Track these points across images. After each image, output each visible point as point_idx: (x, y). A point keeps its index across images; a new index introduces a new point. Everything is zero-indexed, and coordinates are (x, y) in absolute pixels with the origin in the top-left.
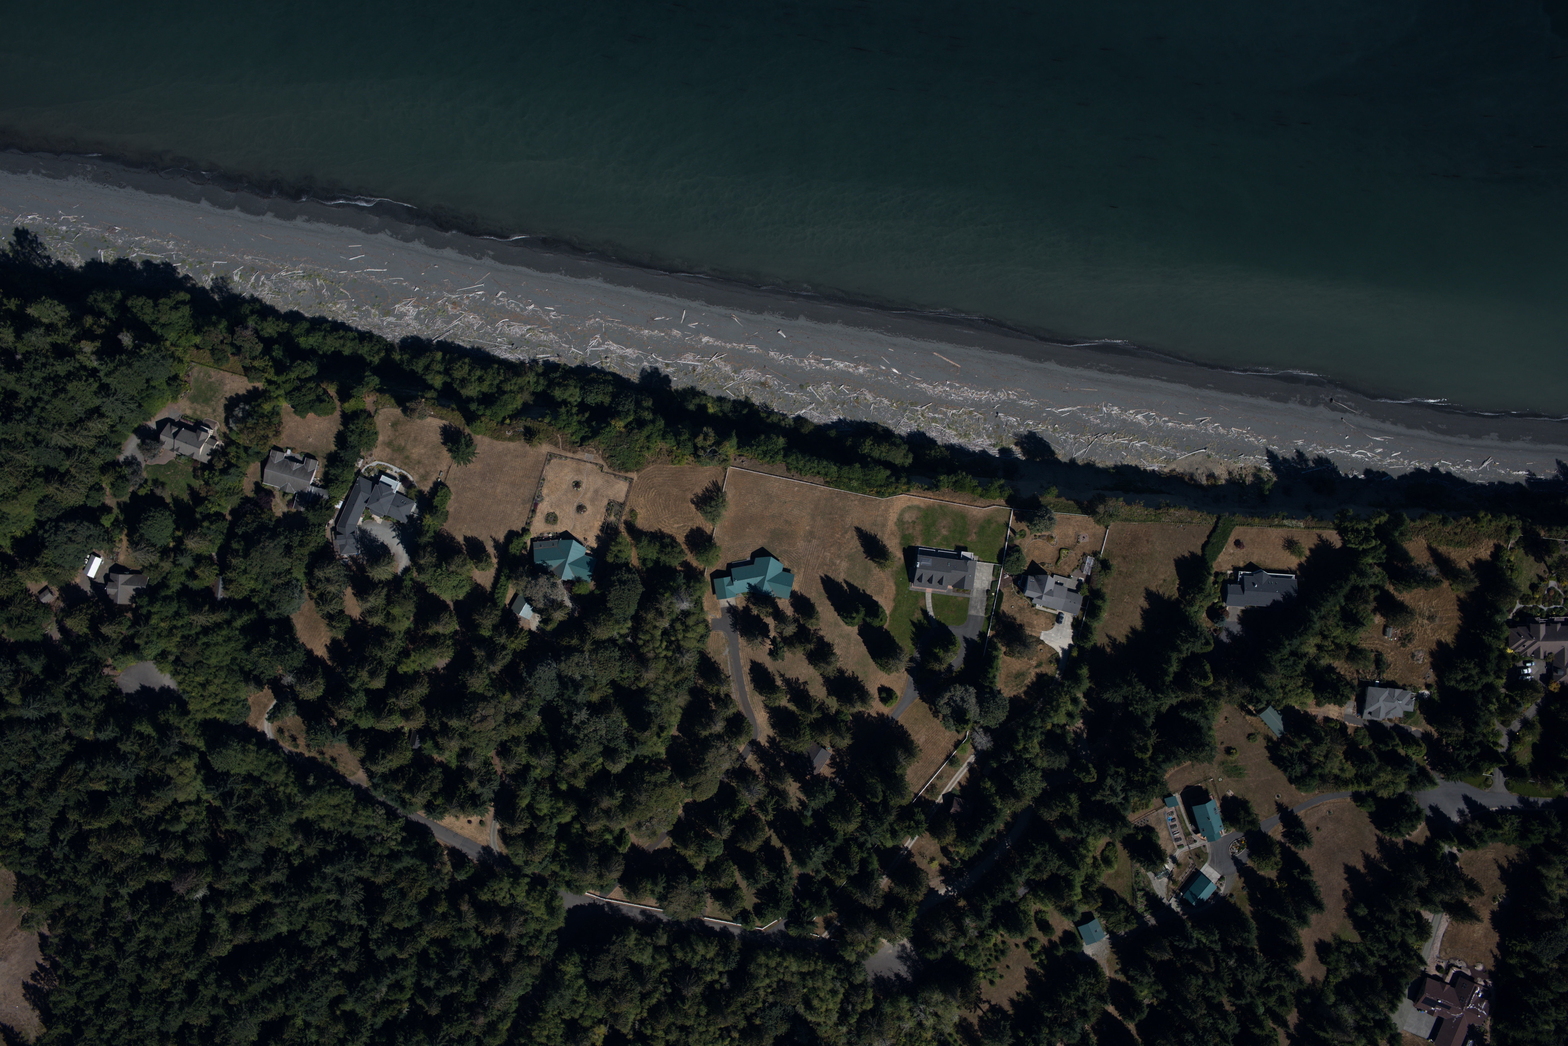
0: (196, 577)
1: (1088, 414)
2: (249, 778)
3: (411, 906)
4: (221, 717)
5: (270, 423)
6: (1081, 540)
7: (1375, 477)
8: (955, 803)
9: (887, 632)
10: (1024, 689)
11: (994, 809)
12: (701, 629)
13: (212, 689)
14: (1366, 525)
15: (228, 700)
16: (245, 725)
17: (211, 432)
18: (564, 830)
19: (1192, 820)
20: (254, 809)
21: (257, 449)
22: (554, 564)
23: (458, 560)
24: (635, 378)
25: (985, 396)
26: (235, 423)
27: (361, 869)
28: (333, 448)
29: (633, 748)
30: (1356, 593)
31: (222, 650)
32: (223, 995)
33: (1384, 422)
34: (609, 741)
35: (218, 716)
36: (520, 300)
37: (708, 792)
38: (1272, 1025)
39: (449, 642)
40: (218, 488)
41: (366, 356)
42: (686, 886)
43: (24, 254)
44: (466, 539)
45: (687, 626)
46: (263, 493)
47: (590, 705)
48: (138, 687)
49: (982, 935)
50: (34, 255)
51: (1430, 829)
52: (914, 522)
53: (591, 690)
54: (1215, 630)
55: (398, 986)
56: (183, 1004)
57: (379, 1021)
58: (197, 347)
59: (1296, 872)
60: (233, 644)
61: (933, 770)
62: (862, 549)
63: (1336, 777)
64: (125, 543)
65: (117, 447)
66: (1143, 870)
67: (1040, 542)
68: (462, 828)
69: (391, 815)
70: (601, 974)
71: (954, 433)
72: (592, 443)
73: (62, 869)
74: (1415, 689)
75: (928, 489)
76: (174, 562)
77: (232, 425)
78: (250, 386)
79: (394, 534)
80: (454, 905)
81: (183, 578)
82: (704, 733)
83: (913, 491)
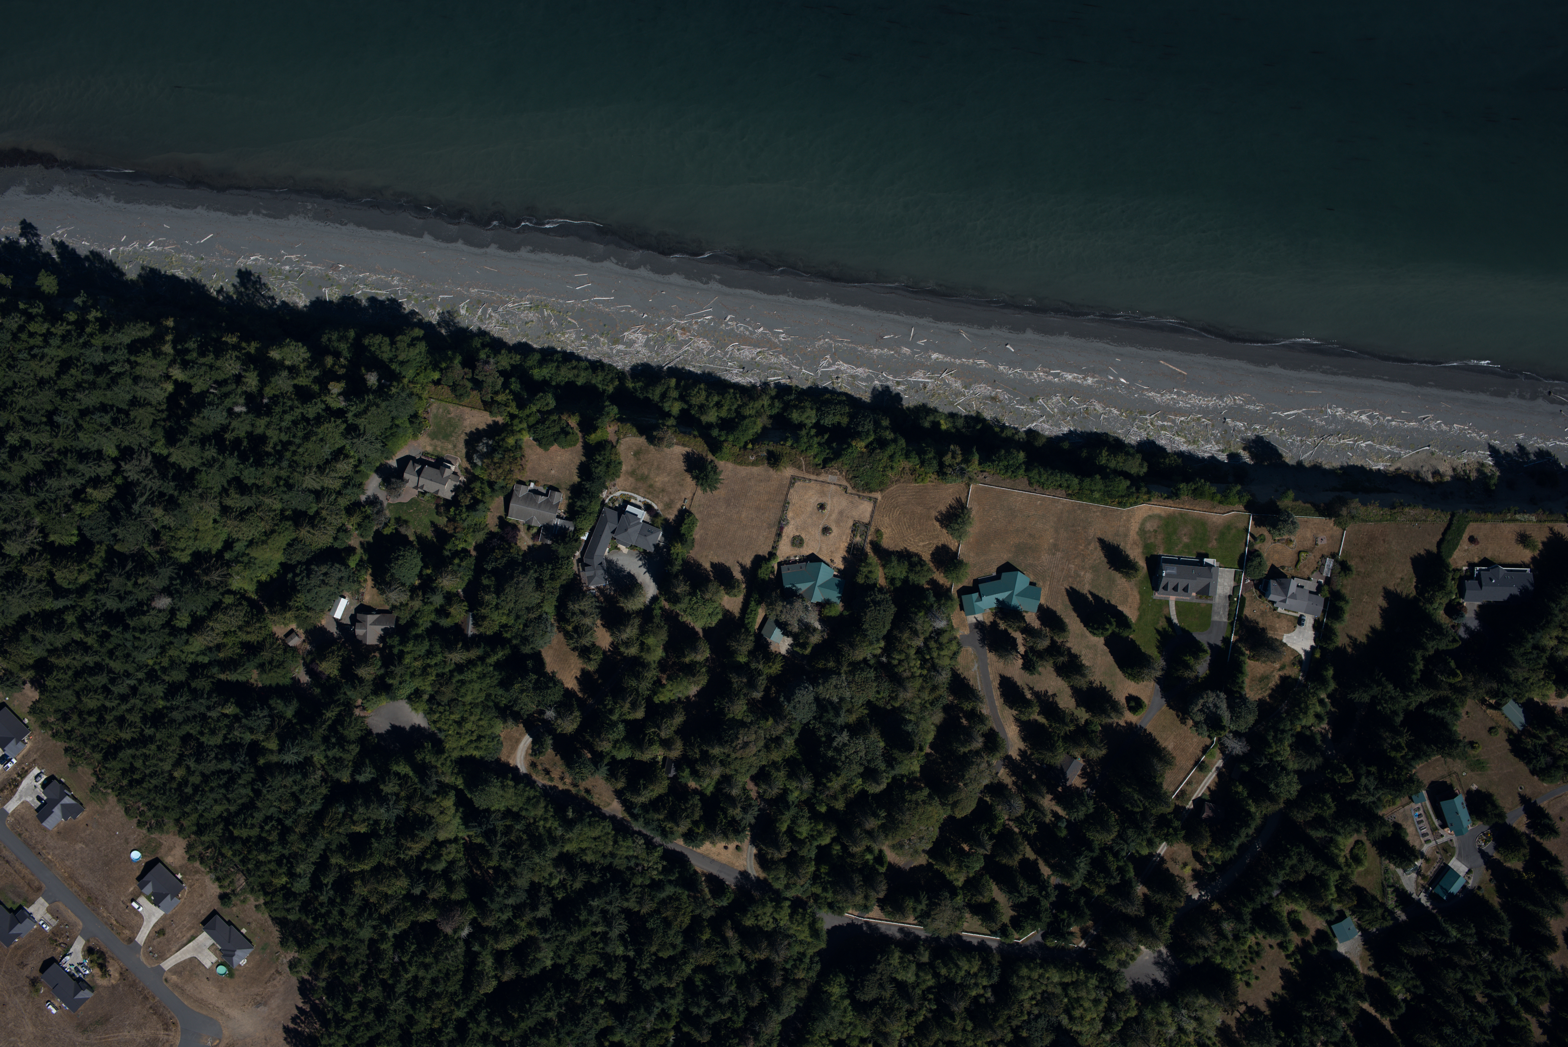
0: (448, 615)
1: (1313, 417)
2: (508, 813)
3: (675, 935)
4: (477, 754)
5: (514, 457)
6: (1319, 543)
8: (1207, 809)
9: (1133, 641)
10: (1269, 692)
11: (1249, 813)
12: (954, 647)
13: (468, 726)
15: (484, 737)
16: (498, 760)
17: (453, 468)
18: (824, 852)
19: (1439, 814)
20: (518, 845)
21: (504, 484)
22: (803, 587)
23: (709, 588)
24: (866, 397)
25: (1211, 402)
26: (479, 458)
27: (627, 900)
28: (576, 479)
29: (893, 768)
31: (477, 686)
32: (496, 1032)
34: (869, 761)
35: (475, 753)
36: (749, 323)
37: (966, 808)
38: (1526, 1015)
39: (704, 670)
40: (465, 524)
41: (600, 386)
42: (948, 902)
43: (248, 295)
44: (713, 565)
45: (941, 644)
46: (507, 528)
47: (848, 726)
48: (388, 727)
49: (1237, 937)
50: (258, 296)
52: (1155, 531)
53: (849, 711)
54: (1453, 627)
55: (664, 1015)
56: (454, 1043)
58: (437, 383)
59: (1543, 863)
60: (488, 681)
61: (1182, 776)
62: (1106, 560)
64: (370, 582)
65: (360, 485)
66: (1392, 866)
67: (1279, 546)
68: (719, 854)
69: (650, 844)
70: (869, 994)
71: (1183, 440)
72: (836, 464)
73: (329, 912)
75: (1168, 498)
76: (423, 601)
77: (476, 461)
78: (490, 421)
79: (640, 563)
80: (718, 931)
81: (433, 617)
82: (963, 750)
83: (1153, 501)
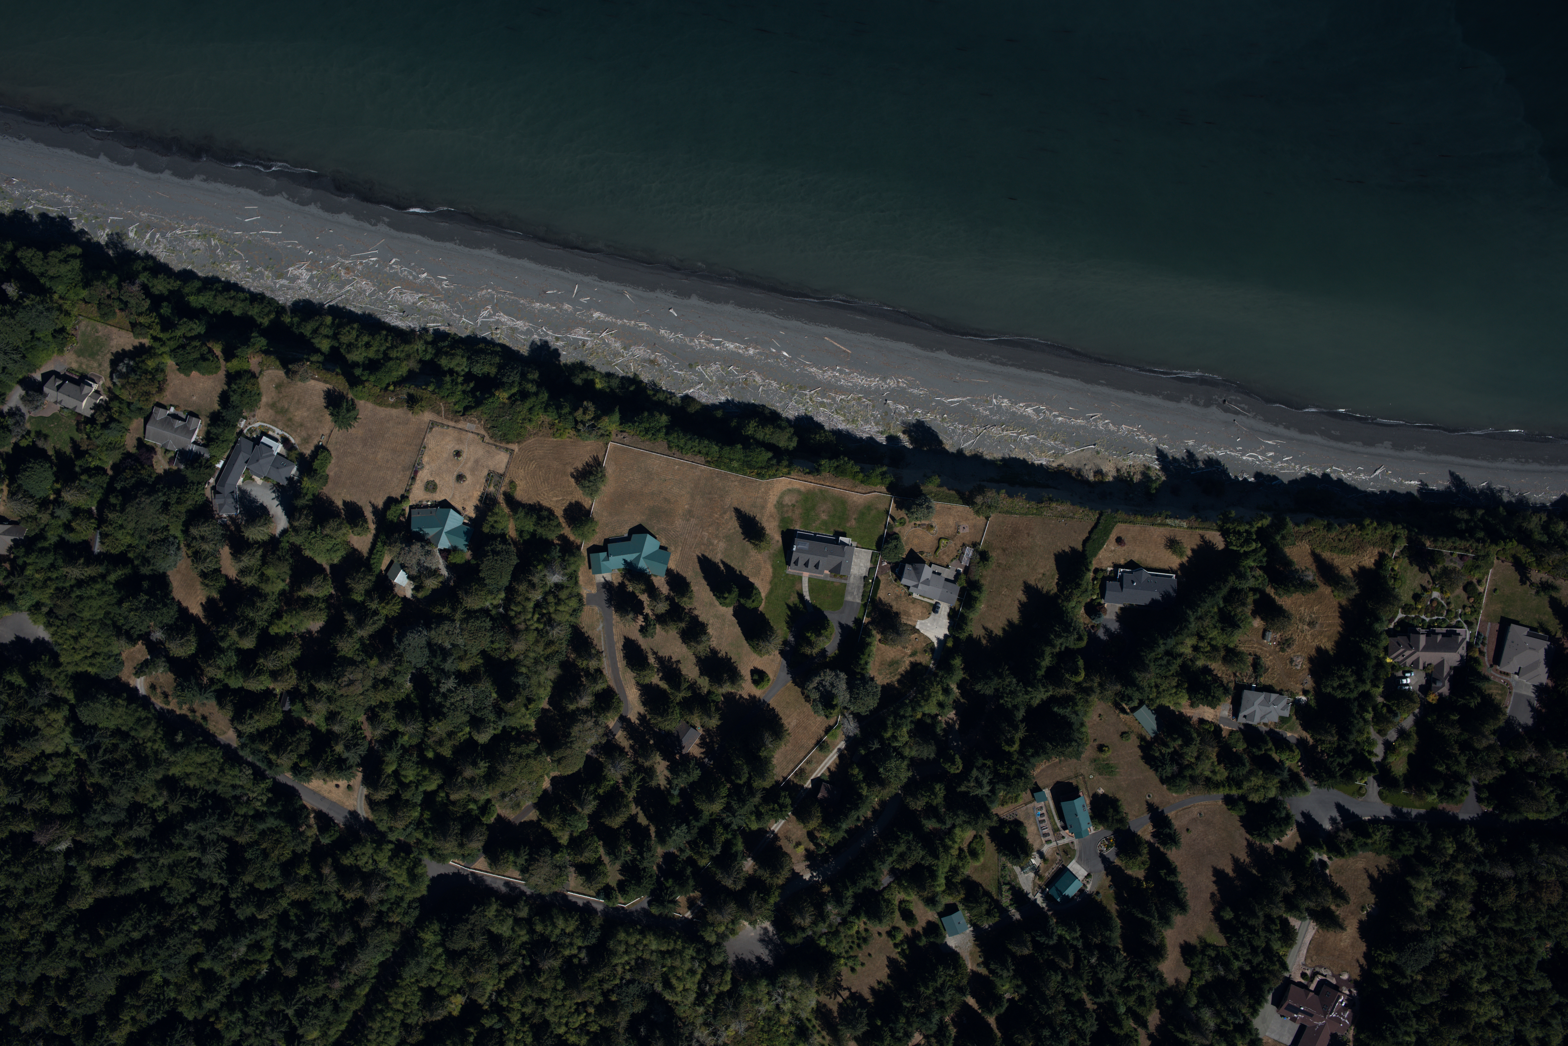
0: (73, 530)
1: (977, 405)
2: (118, 732)
3: (272, 867)
4: (92, 670)
5: (153, 379)
6: (961, 531)
7: (1265, 481)
8: (823, 789)
9: (762, 614)
10: (898, 677)
11: (860, 796)
12: (573, 603)
13: (84, 642)
14: (1247, 527)
15: (99, 654)
16: (117, 679)
17: (95, 386)
18: (429, 796)
19: (1061, 816)
20: (121, 763)
21: (140, 405)
22: (430, 532)
23: (333, 524)
24: (524, 350)
25: (874, 382)
26: (118, 377)
27: (223, 827)
28: (216, 407)
29: (500, 719)
30: (1234, 596)
31: (95, 604)
32: (80, 947)
33: (1276, 425)
34: (476, 710)
35: (90, 669)
36: (413, 268)
37: (574, 766)
38: (1133, 1025)
39: (323, 606)
40: (98, 442)
41: (256, 318)
42: (548, 859)
44: (345, 503)
45: (559, 600)
46: (145, 449)
47: (458, 674)
48: (13, 638)
49: (844, 922)
51: (1301, 836)
52: (794, 506)
53: (461, 659)
54: (1093, 627)
55: (257, 947)
56: (42, 955)
57: (237, 981)
58: (84, 300)
59: (1163, 872)
60: (106, 598)
61: (803, 754)
62: (740, 531)
63: (1208, 780)
64: (5, 491)
66: (1009, 865)
67: (920, 531)
68: (330, 792)
69: (259, 775)
70: (459, 943)
71: (842, 418)
72: (475, 413)
74: (1292, 694)
75: (809, 473)
76: (52, 515)
77: (115, 380)
78: (136, 342)
79: (274, 495)
80: (316, 868)
81: (61, 531)
82: (572, 707)
83: (794, 474)
